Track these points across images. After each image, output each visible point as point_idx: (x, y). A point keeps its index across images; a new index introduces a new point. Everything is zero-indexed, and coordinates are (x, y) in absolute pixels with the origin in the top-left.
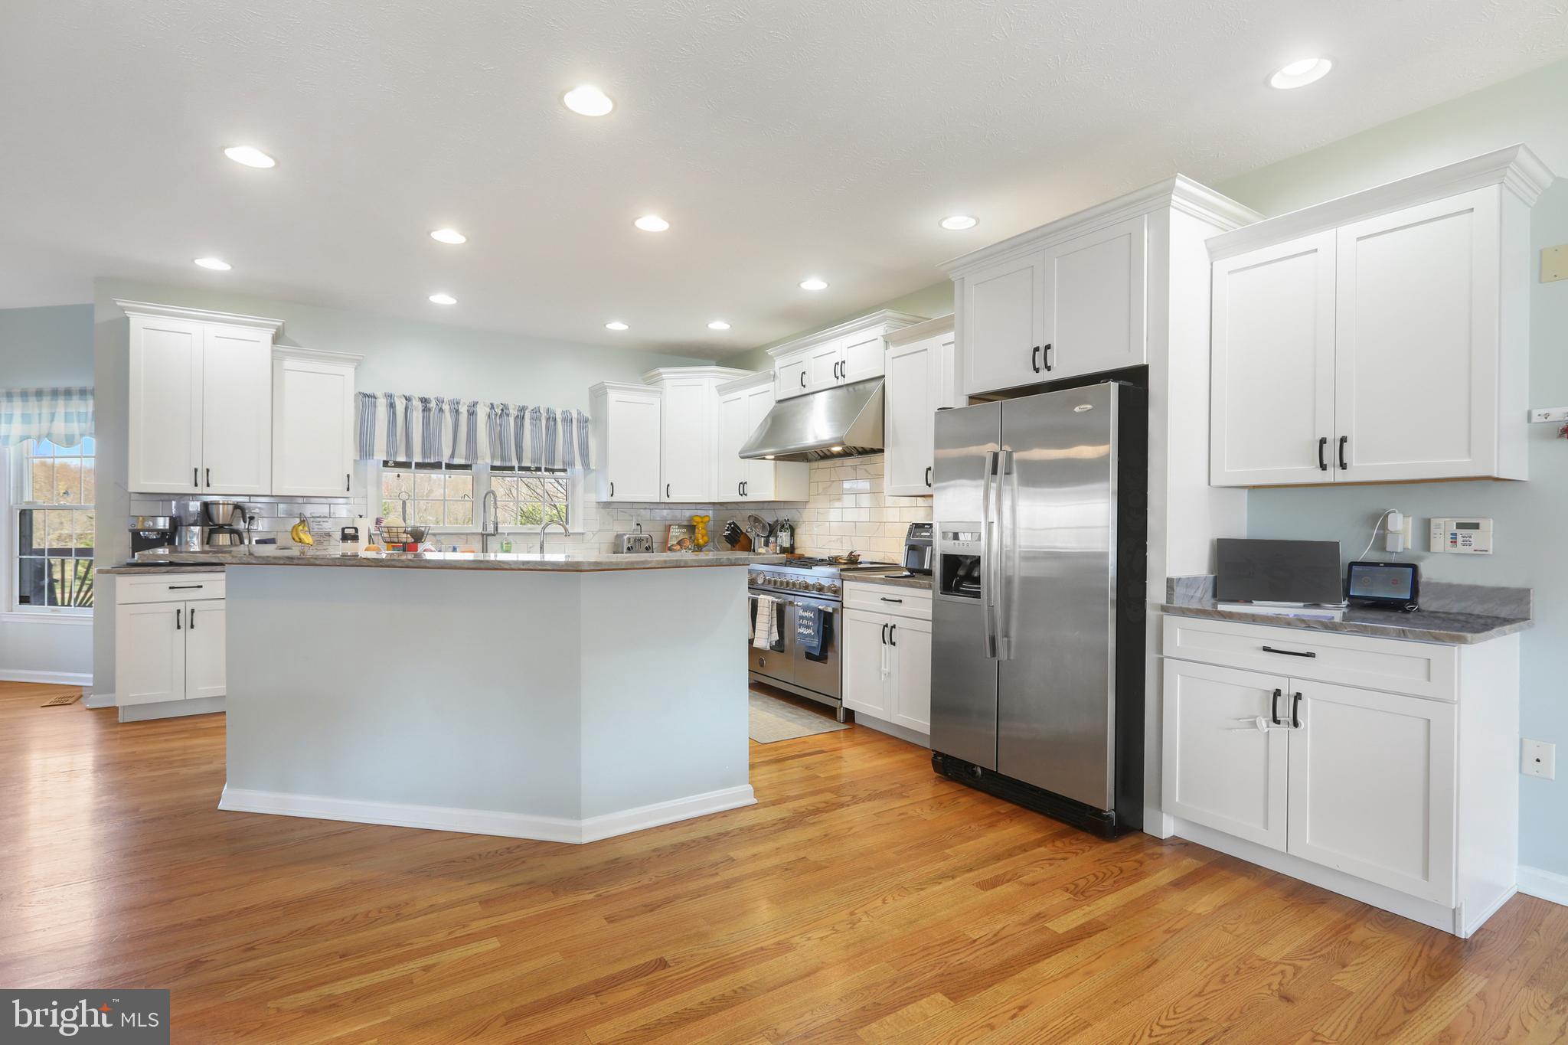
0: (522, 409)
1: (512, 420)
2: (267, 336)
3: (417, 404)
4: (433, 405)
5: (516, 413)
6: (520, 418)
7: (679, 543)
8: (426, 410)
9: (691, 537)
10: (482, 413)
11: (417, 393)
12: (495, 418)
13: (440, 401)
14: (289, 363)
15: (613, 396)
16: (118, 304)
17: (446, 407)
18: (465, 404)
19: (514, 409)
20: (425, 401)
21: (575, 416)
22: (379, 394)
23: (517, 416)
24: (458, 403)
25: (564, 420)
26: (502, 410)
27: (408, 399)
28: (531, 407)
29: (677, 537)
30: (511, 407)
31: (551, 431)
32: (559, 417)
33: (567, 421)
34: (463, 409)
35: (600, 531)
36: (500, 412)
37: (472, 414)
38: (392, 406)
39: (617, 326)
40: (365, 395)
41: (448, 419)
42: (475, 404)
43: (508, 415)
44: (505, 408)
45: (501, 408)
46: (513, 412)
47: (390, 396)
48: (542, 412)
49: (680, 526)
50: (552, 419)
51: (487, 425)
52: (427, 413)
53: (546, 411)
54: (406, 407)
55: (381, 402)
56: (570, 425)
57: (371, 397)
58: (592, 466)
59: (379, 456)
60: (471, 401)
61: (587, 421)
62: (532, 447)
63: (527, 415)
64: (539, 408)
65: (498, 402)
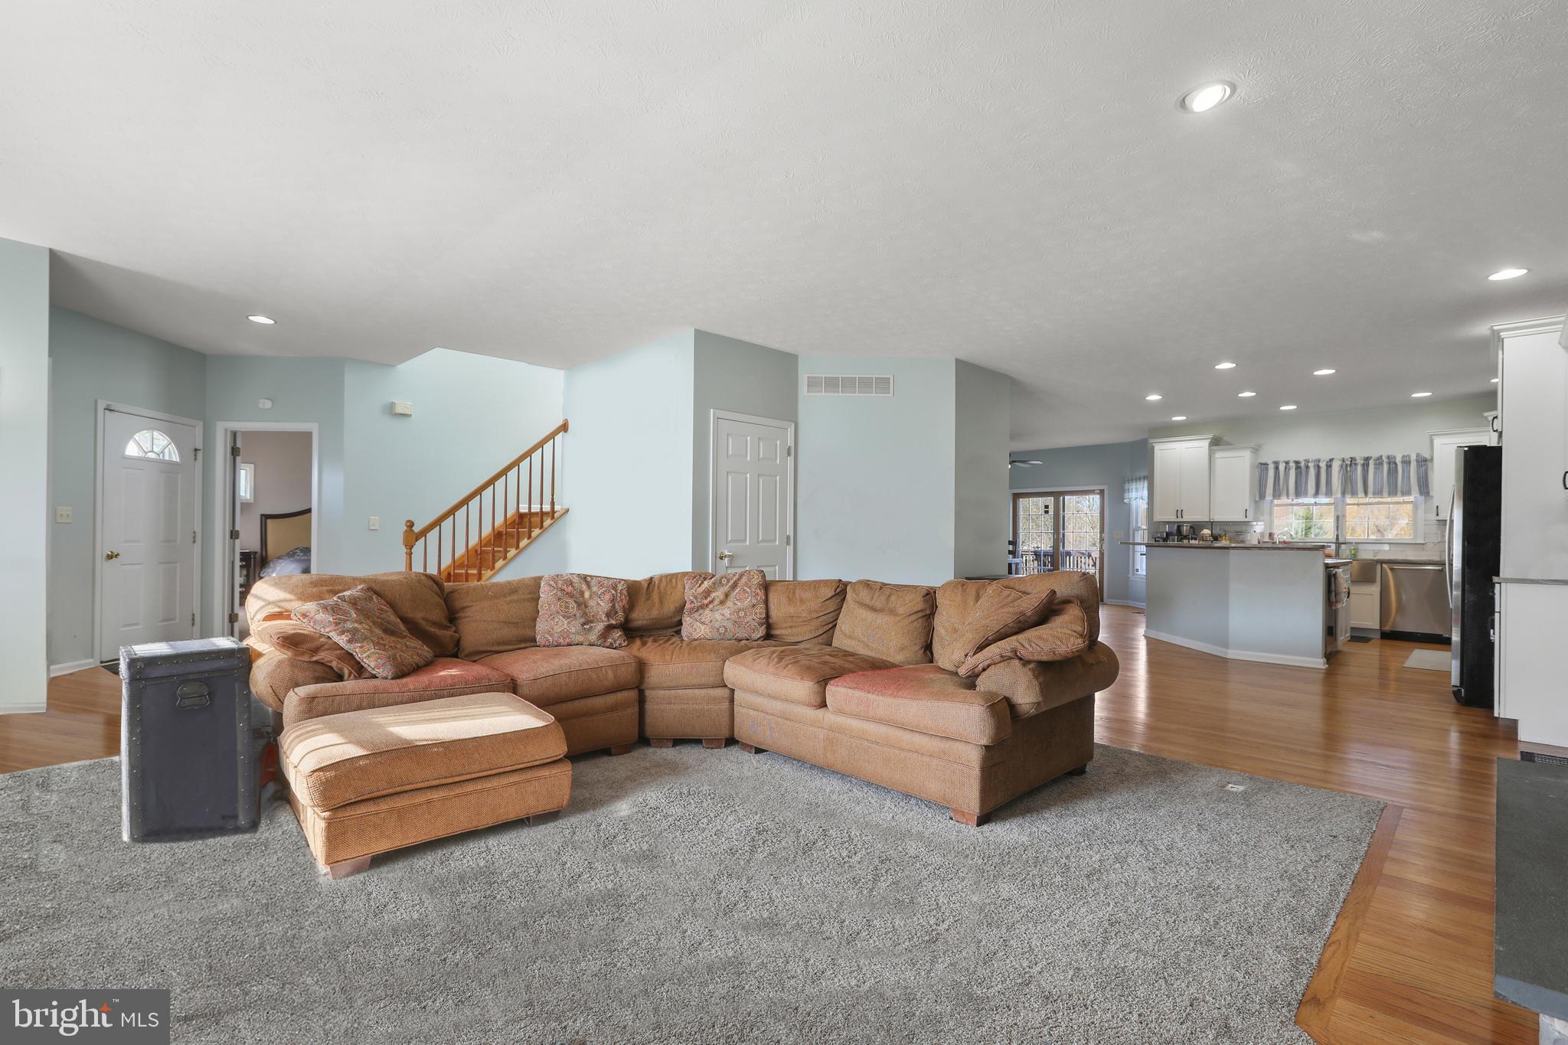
0: (1367, 459)
1: (1359, 468)
2: (1205, 444)
3: (1292, 465)
4: (1302, 464)
5: (1362, 462)
6: (1366, 465)
8: (1298, 468)
10: (1336, 466)
11: (1292, 458)
12: (1346, 467)
13: (1307, 461)
14: (1218, 455)
15: (1437, 441)
16: (1148, 440)
17: (1311, 465)
18: (1324, 461)
19: (1361, 459)
20: (1297, 463)
21: (1413, 457)
22: (1270, 462)
23: (1364, 464)
24: (1319, 461)
25: (1403, 462)
26: (1351, 461)
27: (1287, 463)
28: (1375, 456)
30: (1357, 458)
31: (1393, 471)
32: (1398, 460)
33: (1406, 462)
34: (1323, 465)
36: (1349, 462)
37: (1329, 466)
38: (1277, 468)
40: (1262, 464)
41: (1312, 472)
42: (1331, 460)
43: (1356, 464)
44: (1352, 459)
46: (1360, 462)
47: (1276, 464)
48: (1384, 458)
50: (1392, 461)
51: (1340, 472)
52: (1299, 470)
53: (1388, 457)
54: (1286, 468)
55: (1271, 467)
56: (1410, 466)
57: (1266, 464)
58: (1431, 494)
59: (1269, 497)
60: (1328, 458)
61: (1425, 460)
62: (1374, 484)
63: (1371, 462)
64: (1381, 457)
65: (1347, 456)
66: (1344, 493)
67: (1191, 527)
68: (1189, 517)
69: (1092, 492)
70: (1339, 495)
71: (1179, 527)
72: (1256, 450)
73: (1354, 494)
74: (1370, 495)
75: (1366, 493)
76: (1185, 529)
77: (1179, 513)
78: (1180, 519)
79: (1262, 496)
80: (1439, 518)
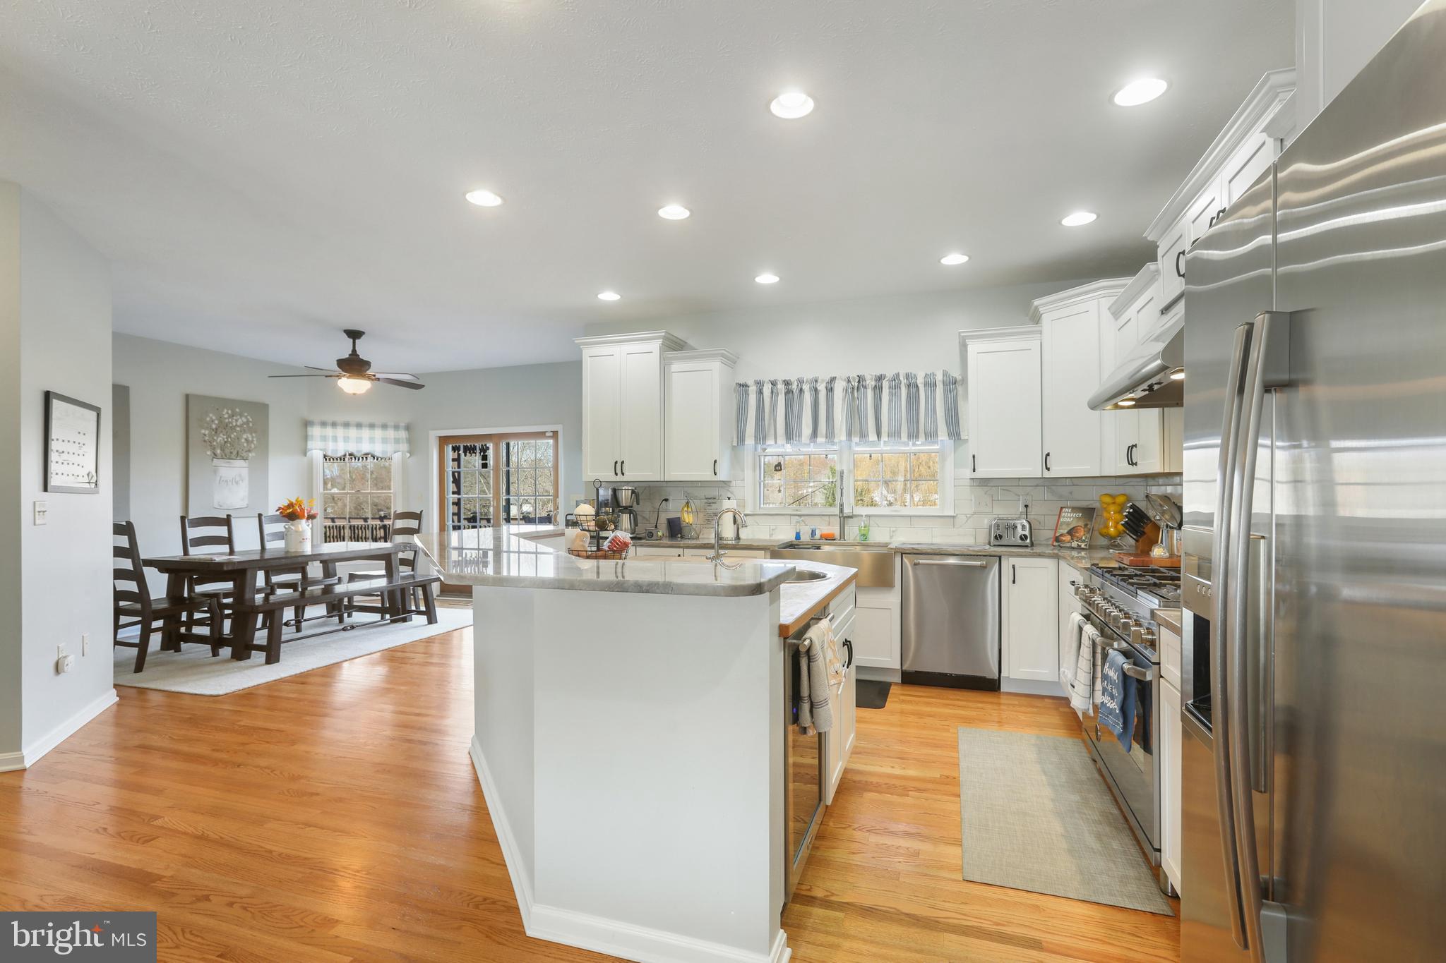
0: (880, 379)
1: (870, 393)
2: (655, 348)
3: (781, 387)
4: (794, 386)
5: (873, 383)
6: (878, 389)
7: (1070, 532)
8: (788, 392)
9: (1086, 525)
10: (839, 387)
11: (781, 377)
12: (853, 393)
13: (801, 381)
14: (676, 366)
15: (973, 348)
16: (576, 341)
17: (806, 387)
18: (823, 381)
19: (871, 379)
20: (787, 383)
21: (939, 377)
22: (750, 382)
23: (875, 386)
24: (816, 381)
25: (927, 384)
26: (859, 382)
27: (774, 384)
28: (890, 374)
29: (1068, 524)
30: (868, 377)
31: (913, 400)
32: (920, 382)
33: (930, 385)
34: (822, 388)
35: (975, 513)
36: (856, 384)
37: (830, 390)
38: (760, 392)
39: (954, 259)
40: (740, 385)
41: (808, 397)
42: (833, 380)
43: (865, 387)
44: (861, 379)
45: (857, 380)
46: (871, 383)
47: (760, 384)
48: (901, 378)
49: (1075, 509)
50: (912, 385)
51: (844, 400)
52: (790, 395)
53: (907, 376)
54: (772, 392)
55: (753, 389)
56: (935, 390)
57: (745, 386)
58: (963, 436)
59: (750, 441)
60: (828, 379)
61: (954, 382)
62: (890, 420)
63: (885, 384)
64: (898, 375)
65: (854, 374)
66: (850, 434)
67: (633, 492)
68: (634, 474)
69: (541, 435)
70: (843, 438)
71: (615, 491)
72: (732, 362)
73: (863, 435)
74: (885, 438)
75: (879, 435)
76: (625, 497)
77: (619, 467)
78: (620, 478)
79: (741, 439)
80: (978, 475)
